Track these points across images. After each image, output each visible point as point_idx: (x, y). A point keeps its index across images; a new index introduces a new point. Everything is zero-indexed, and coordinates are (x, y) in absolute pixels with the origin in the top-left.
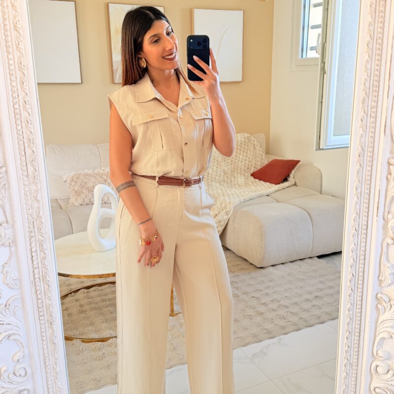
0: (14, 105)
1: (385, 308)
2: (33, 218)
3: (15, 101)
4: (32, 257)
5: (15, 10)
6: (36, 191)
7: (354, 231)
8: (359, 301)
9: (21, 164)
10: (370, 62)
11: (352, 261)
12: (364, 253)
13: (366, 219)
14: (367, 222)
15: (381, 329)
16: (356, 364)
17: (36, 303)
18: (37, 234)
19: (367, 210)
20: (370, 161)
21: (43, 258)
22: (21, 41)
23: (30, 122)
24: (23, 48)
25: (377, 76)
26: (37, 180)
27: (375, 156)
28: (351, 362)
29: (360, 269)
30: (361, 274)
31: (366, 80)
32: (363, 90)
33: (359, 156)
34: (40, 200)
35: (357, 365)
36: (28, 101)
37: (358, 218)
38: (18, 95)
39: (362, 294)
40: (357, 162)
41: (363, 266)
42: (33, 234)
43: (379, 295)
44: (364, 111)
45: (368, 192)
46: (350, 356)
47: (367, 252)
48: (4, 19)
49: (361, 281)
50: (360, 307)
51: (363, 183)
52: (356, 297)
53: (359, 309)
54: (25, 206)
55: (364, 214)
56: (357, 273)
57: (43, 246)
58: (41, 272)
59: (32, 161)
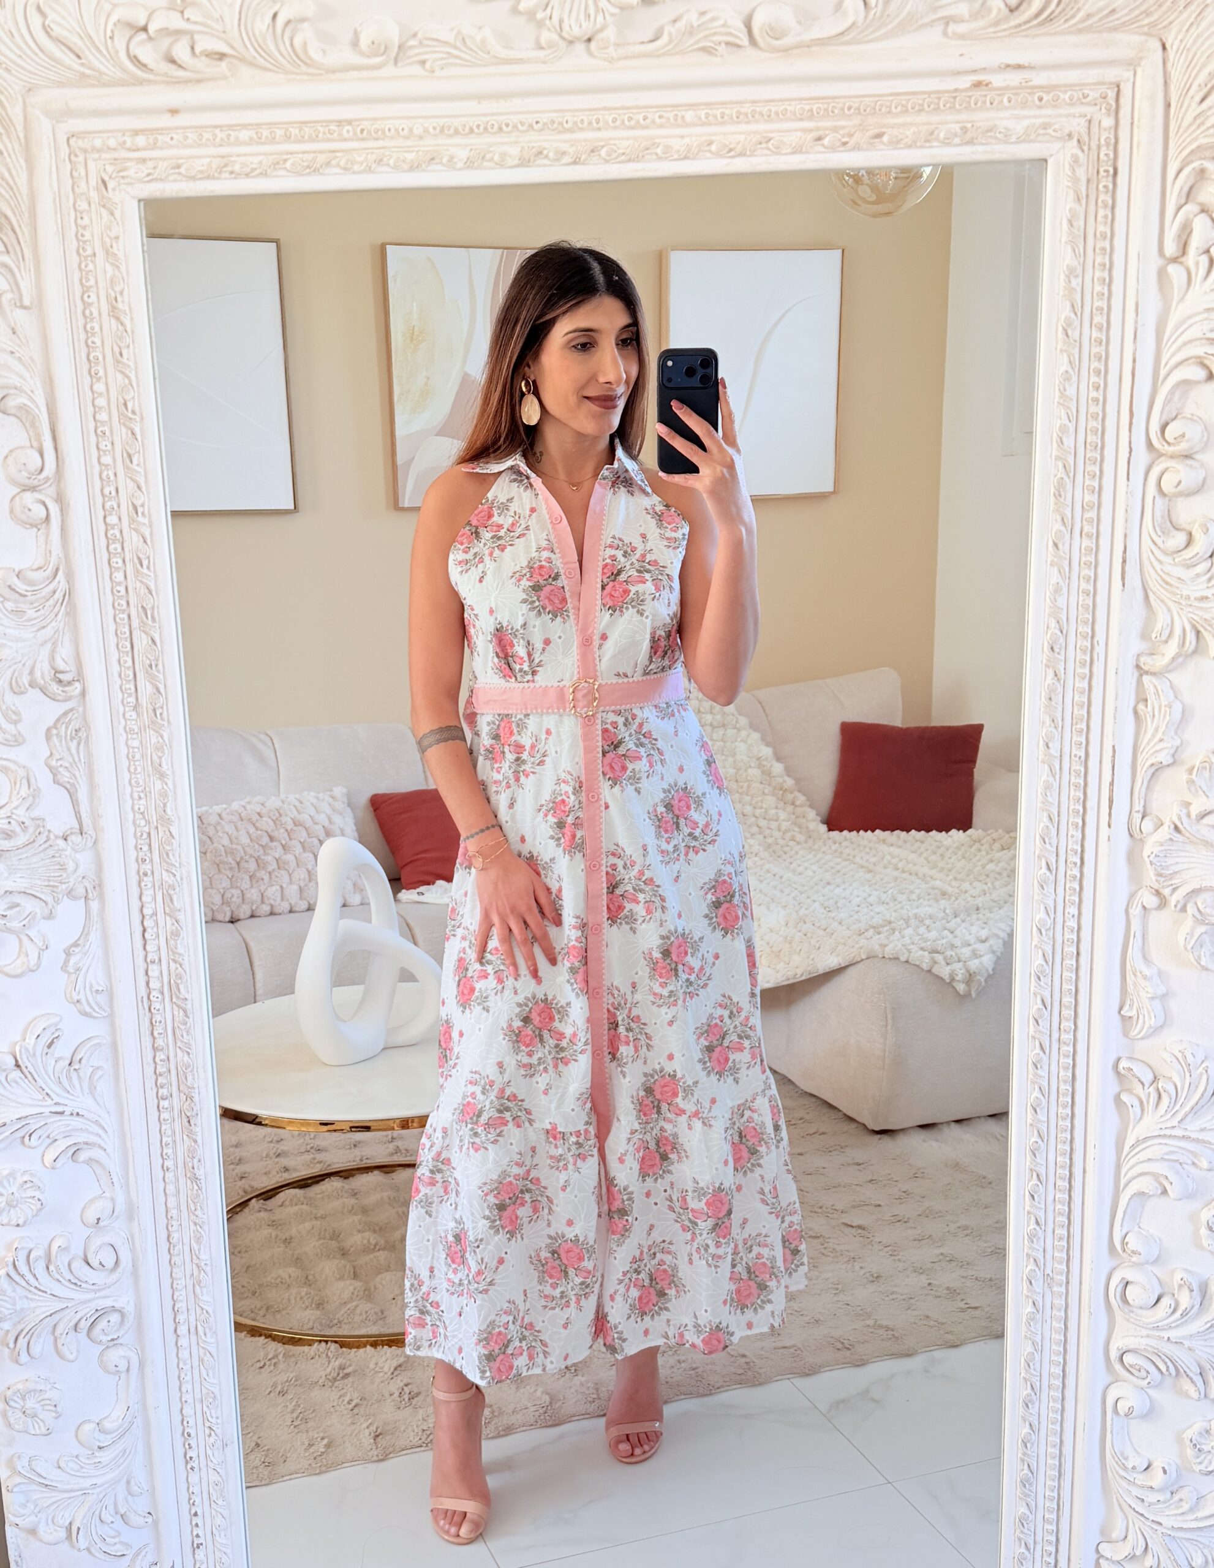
0: (105, 518)
1: (1141, 1103)
2: (148, 822)
3: (108, 505)
4: (144, 930)
5: (112, 264)
6: (160, 748)
7: (1044, 870)
8: (1065, 1082)
9: (120, 676)
10: (1075, 378)
11: (1041, 961)
13: (1080, 836)
14: (1082, 846)
15: (1131, 1168)
16: (1064, 1278)
17: (151, 1061)
18: (157, 867)
19: (1082, 808)
20: (1083, 664)
21: (172, 933)
22: (128, 347)
23: (145, 563)
24: (131, 364)
25: (1095, 416)
26: (162, 719)
27: (1100, 650)
28: (1048, 1271)
29: (1065, 986)
30: (1068, 1000)
31: (1063, 429)
32: (1058, 458)
33: (1052, 648)
34: (169, 772)
35: (1068, 1282)
36: (142, 505)
37: (1054, 831)
38: (117, 491)
39: (1074, 1060)
40: (1047, 666)
41: (1074, 977)
42: (147, 867)
43: (1123, 1064)
44: (1063, 519)
45: (1083, 755)
46: (1045, 1250)
47: (1083, 934)
48: (85, 290)
49: (1067, 1020)
51: (1067, 728)
52: (1054, 1067)
53: (1065, 1107)
54: (128, 790)
55: (1071, 820)
56: (1056, 998)
57: (171, 900)
58: (165, 974)
59: (151, 666)
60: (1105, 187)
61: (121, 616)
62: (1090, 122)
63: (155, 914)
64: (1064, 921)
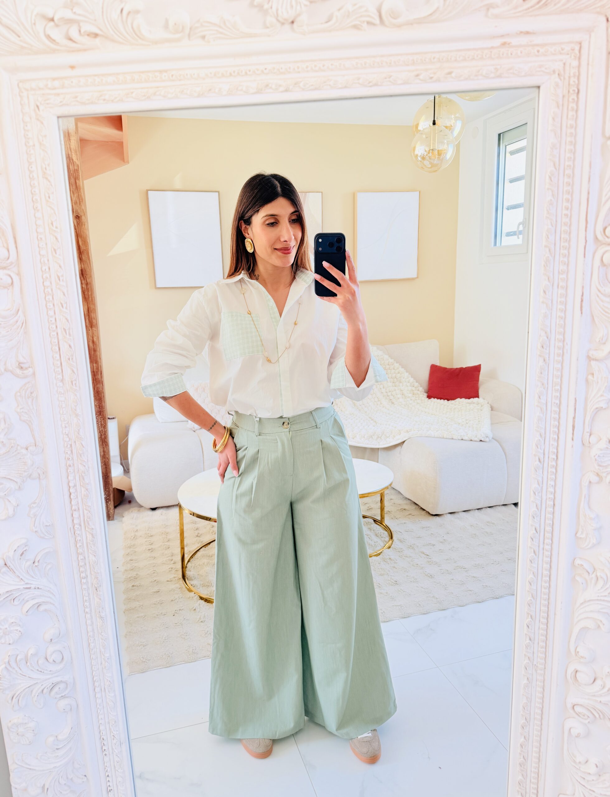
0: (43, 283)
1: (587, 582)
2: (70, 439)
3: (44, 276)
4: (70, 494)
7: (538, 462)
8: (546, 570)
9: (53, 363)
10: (555, 203)
12: (552, 496)
13: (556, 444)
14: (557, 449)
15: (580, 615)
16: (543, 667)
19: (557, 430)
20: (559, 355)
22: (53, 193)
23: (65, 305)
24: (55, 203)
25: (566, 224)
26: (76, 386)
27: (567, 347)
28: (535, 663)
29: (547, 522)
30: (548, 528)
31: (549, 230)
32: (546, 246)
33: (542, 347)
34: (81, 414)
35: (545, 668)
36: (62, 276)
37: (542, 442)
39: (551, 558)
40: (540, 356)
41: (552, 516)
43: (578, 562)
44: (548, 279)
45: (558, 402)
46: (533, 653)
47: (556, 495)
50: (548, 579)
51: (550, 388)
52: (541, 563)
53: (546, 582)
55: (551, 436)
56: (542, 527)
60: (573, 99)
61: (53, 333)
62: (564, 64)
63: (75, 486)
64: (547, 488)
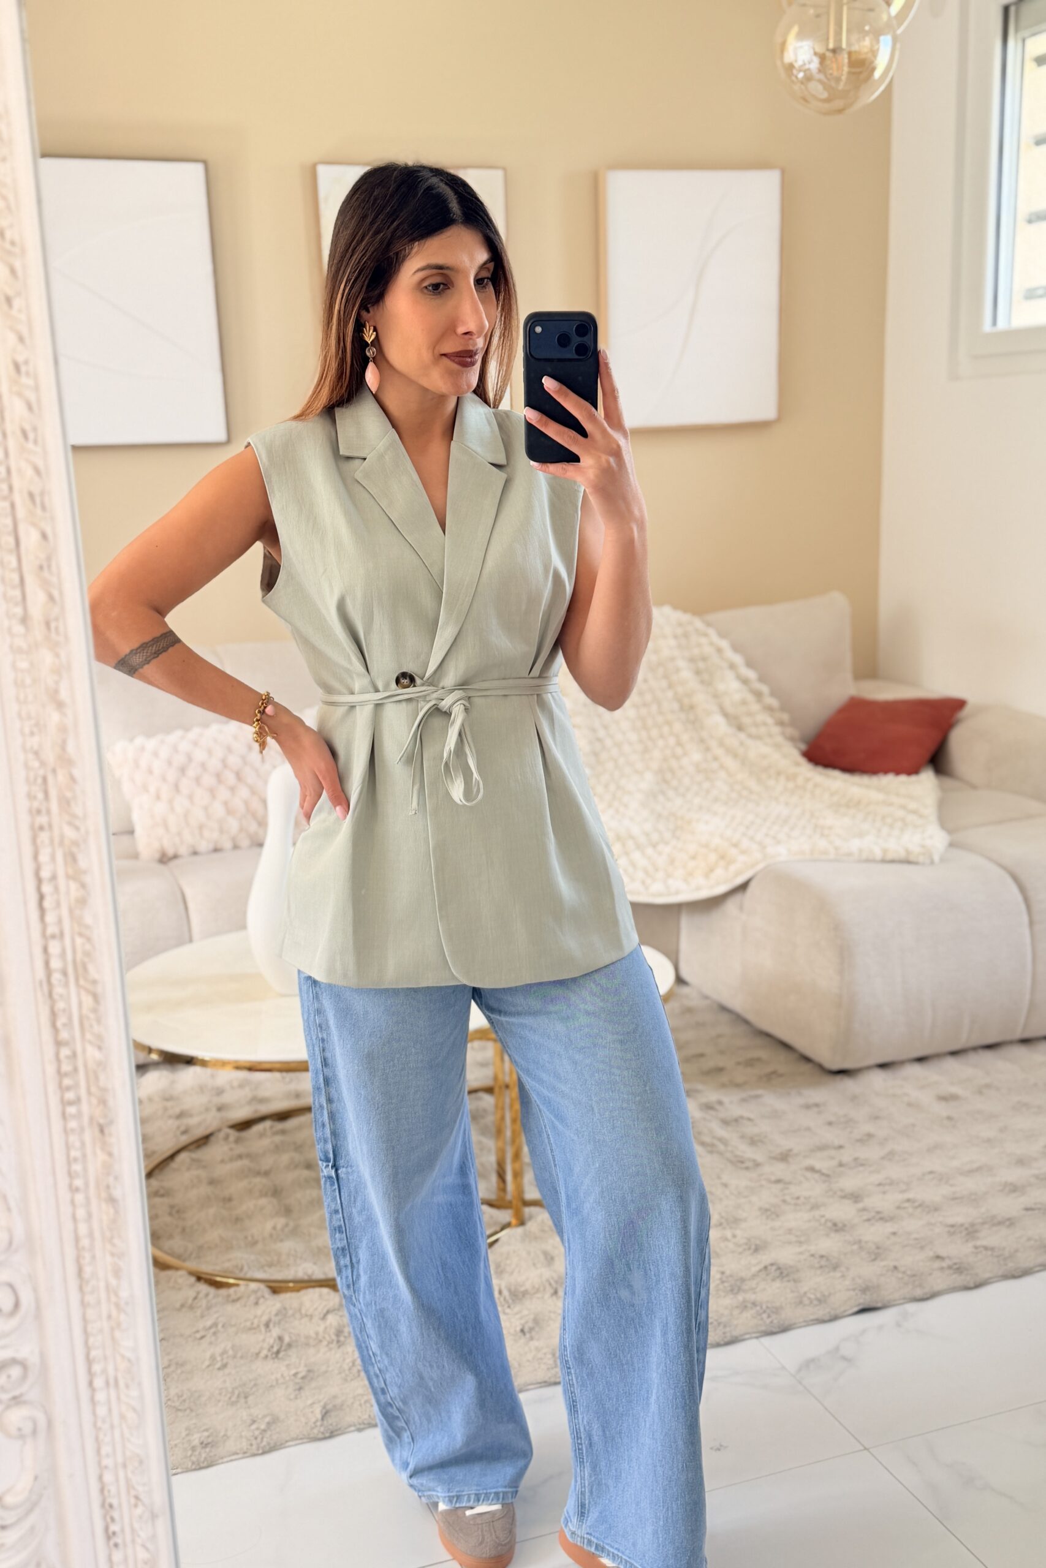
4: (41, 898)
6: (56, 671)
17: (51, 1056)
18: (55, 818)
21: (77, 900)
26: (58, 635)
34: (68, 701)
42: (43, 820)
54: (17, 723)
57: (76, 861)
58: (69, 951)
59: (42, 567)
